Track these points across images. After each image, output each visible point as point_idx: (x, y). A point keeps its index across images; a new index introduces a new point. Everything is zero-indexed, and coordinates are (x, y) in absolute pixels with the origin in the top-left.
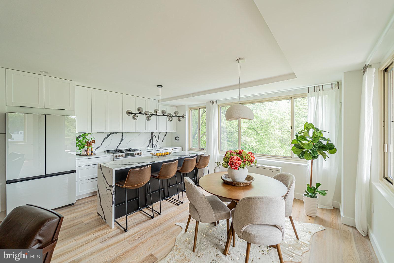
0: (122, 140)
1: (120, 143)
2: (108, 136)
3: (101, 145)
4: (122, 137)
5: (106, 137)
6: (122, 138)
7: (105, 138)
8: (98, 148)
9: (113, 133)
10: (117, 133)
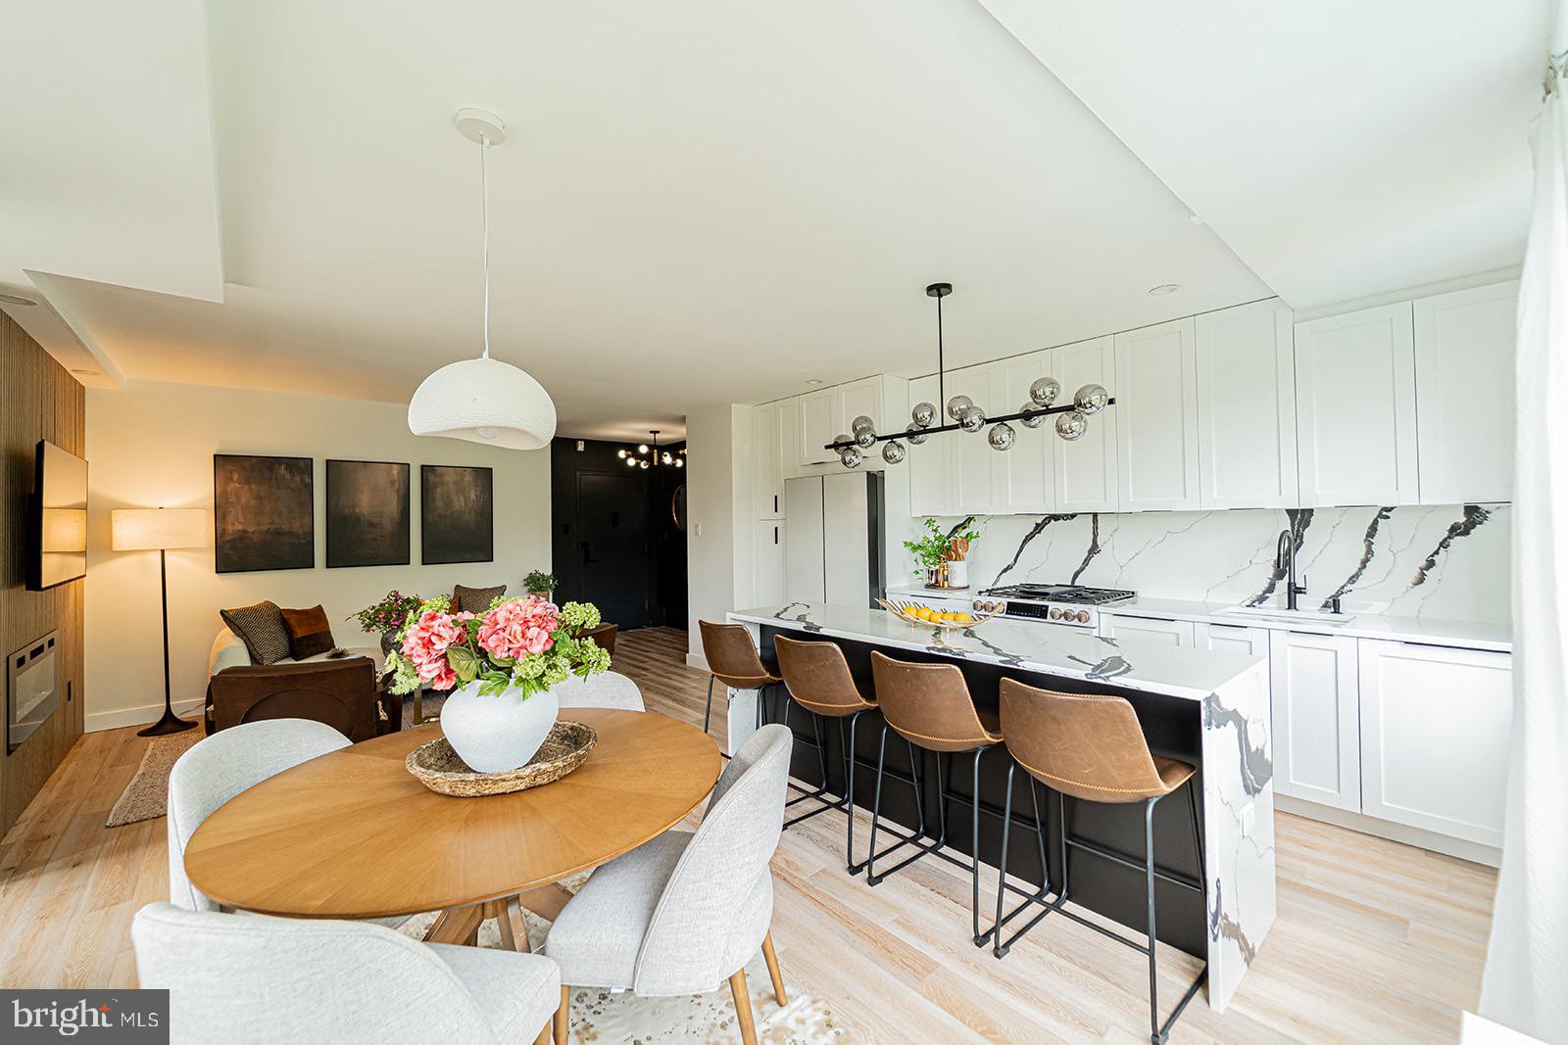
0: (1094, 549)
1: (1086, 562)
2: (1039, 528)
3: (1015, 561)
4: (1095, 535)
5: (1031, 533)
6: (1095, 541)
7: (1027, 537)
8: (1005, 571)
9: (1056, 518)
10: (1073, 516)
